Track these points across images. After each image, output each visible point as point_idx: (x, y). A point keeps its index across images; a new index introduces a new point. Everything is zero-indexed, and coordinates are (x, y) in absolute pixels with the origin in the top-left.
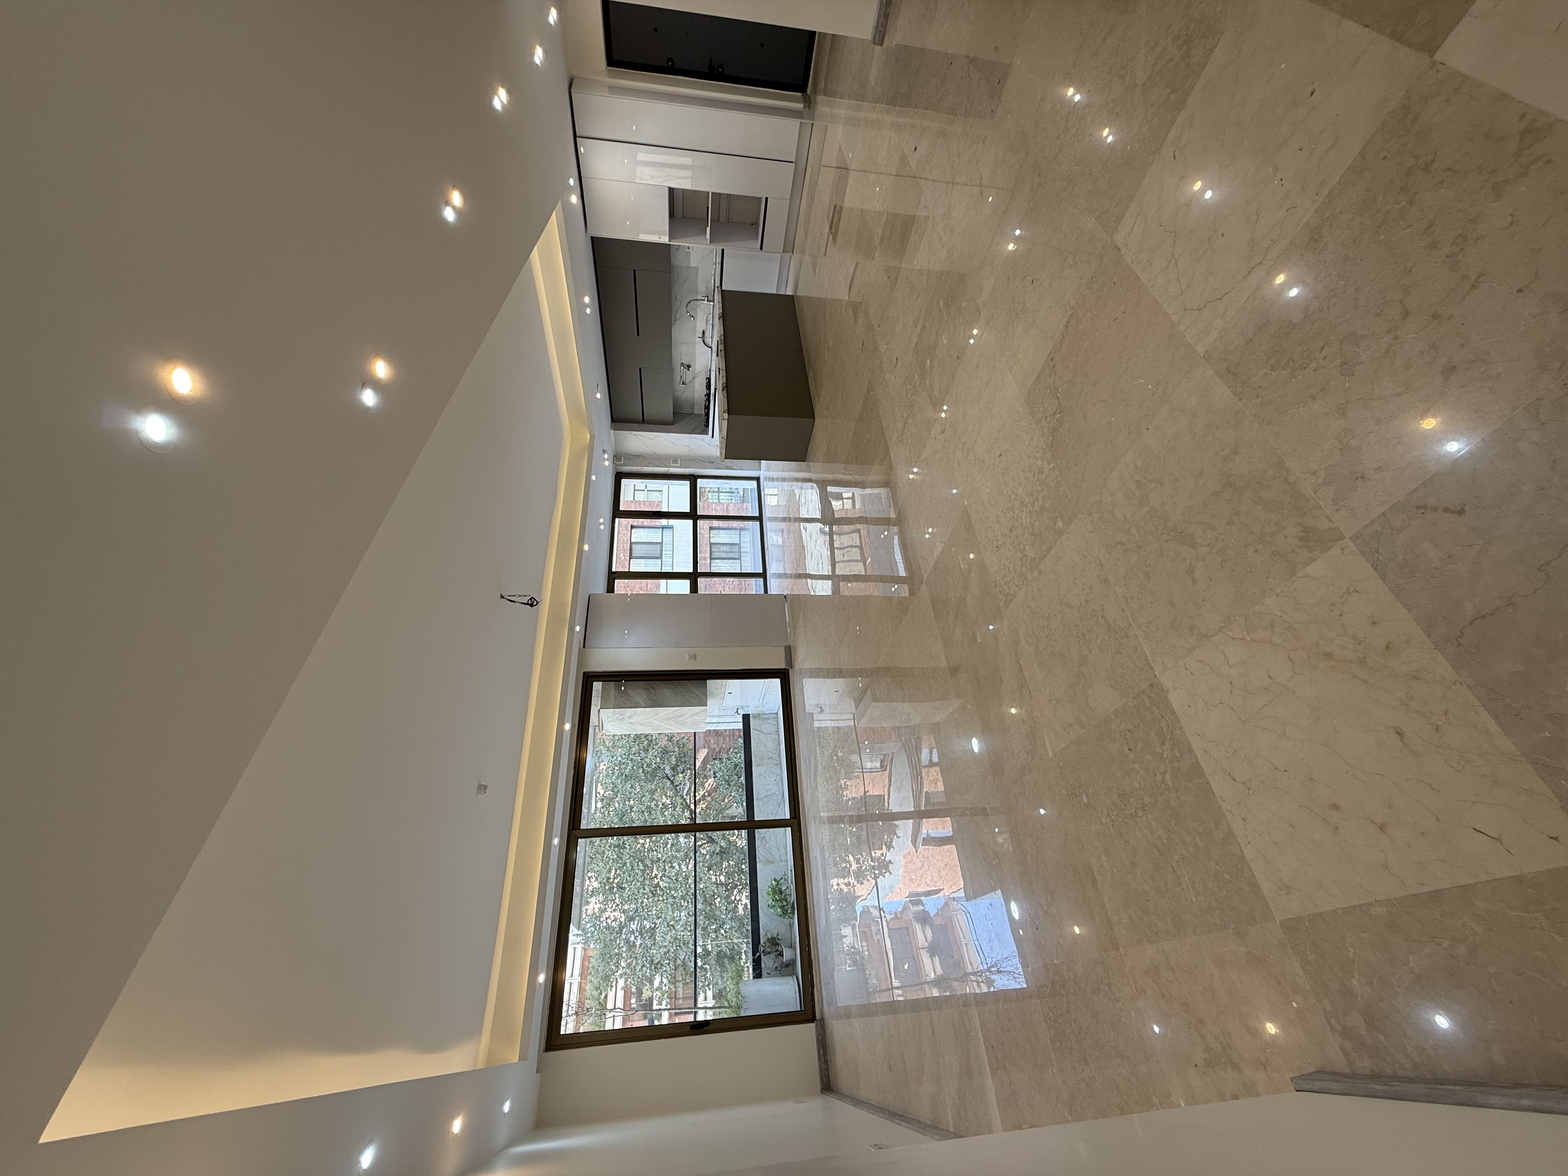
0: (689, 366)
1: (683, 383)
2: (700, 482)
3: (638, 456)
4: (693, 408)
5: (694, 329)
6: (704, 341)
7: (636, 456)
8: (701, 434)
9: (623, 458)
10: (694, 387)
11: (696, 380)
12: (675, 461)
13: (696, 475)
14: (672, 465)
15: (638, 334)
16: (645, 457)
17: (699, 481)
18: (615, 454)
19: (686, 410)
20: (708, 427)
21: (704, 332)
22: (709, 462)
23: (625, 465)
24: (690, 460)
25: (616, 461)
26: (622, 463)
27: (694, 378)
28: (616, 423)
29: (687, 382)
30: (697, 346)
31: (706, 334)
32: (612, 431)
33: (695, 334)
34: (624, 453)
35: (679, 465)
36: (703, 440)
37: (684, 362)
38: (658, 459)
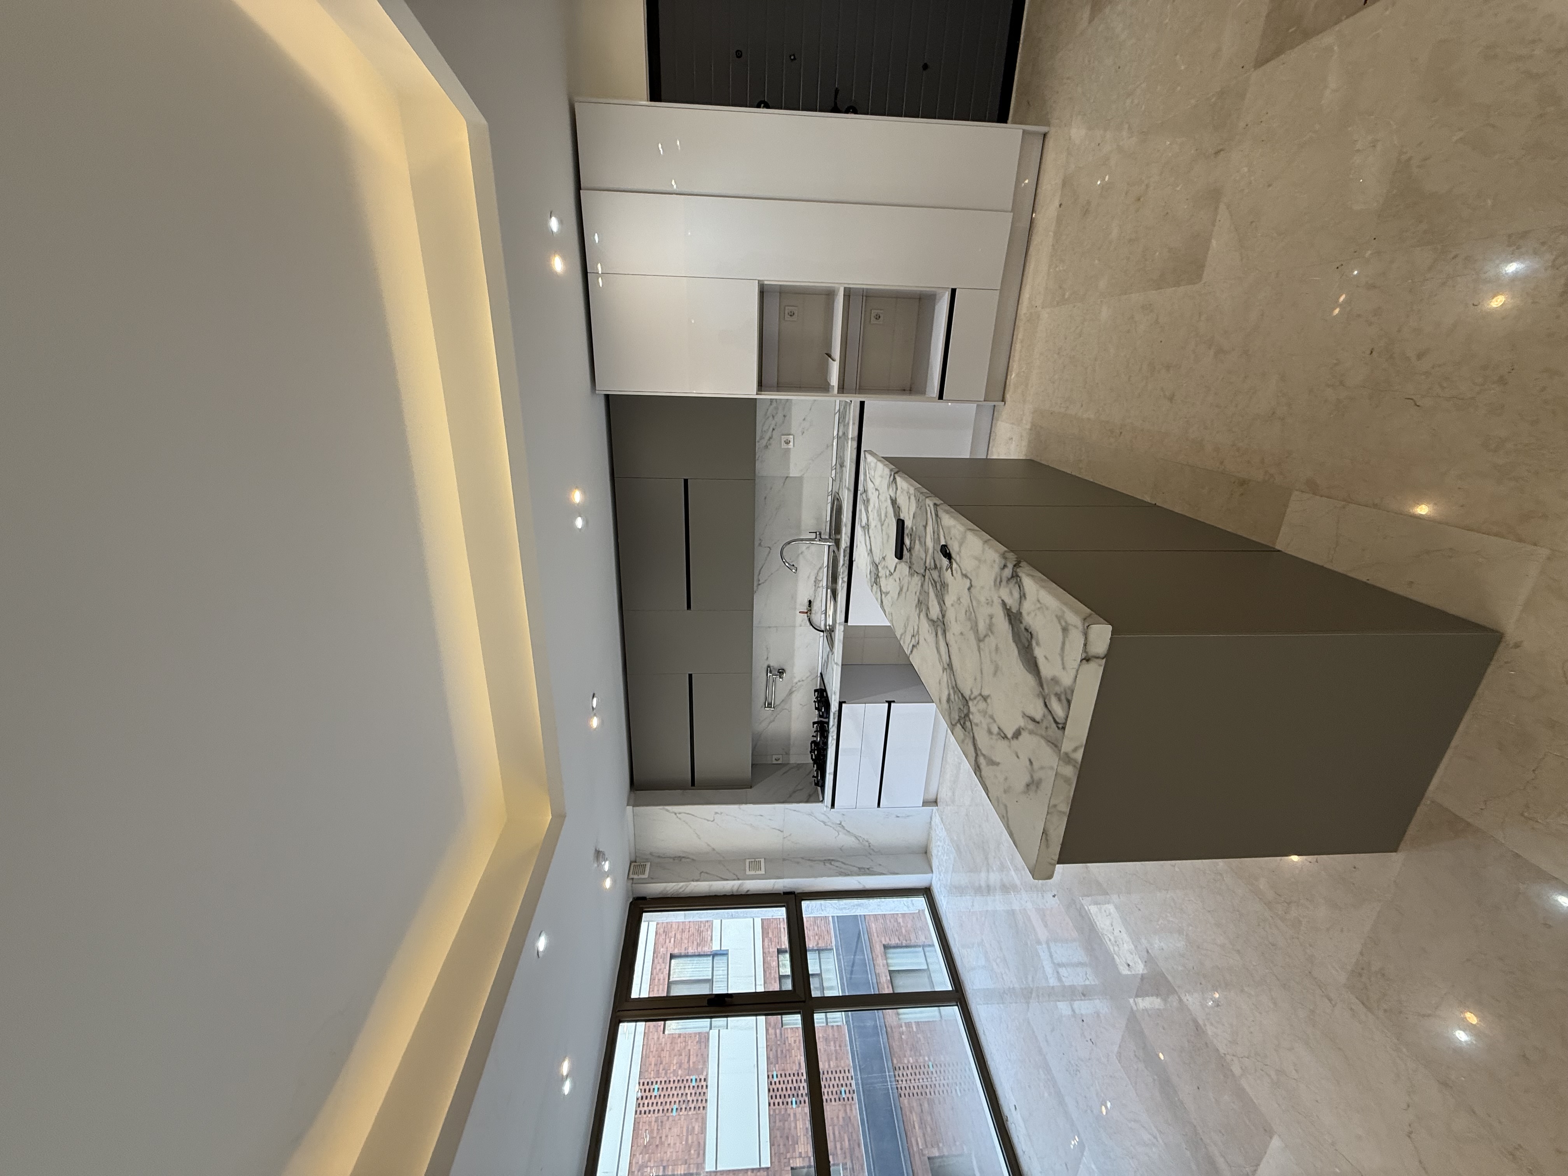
0: (781, 672)
1: (770, 706)
2: (809, 908)
3: (680, 858)
4: (787, 754)
5: (794, 597)
6: (809, 620)
7: (674, 858)
8: (807, 802)
9: (648, 865)
10: (790, 711)
11: (794, 695)
12: (755, 865)
13: (797, 891)
14: (748, 873)
15: (689, 607)
16: (693, 860)
17: (805, 904)
18: (633, 859)
19: (774, 757)
20: (823, 787)
21: (810, 602)
22: (824, 861)
23: (652, 879)
24: (784, 860)
25: (634, 873)
26: (646, 876)
27: (791, 693)
28: (638, 792)
29: (777, 703)
30: (798, 631)
31: (816, 607)
32: (630, 808)
33: (795, 609)
34: (651, 854)
35: (763, 872)
36: (810, 814)
37: (772, 665)
38: (720, 862)
